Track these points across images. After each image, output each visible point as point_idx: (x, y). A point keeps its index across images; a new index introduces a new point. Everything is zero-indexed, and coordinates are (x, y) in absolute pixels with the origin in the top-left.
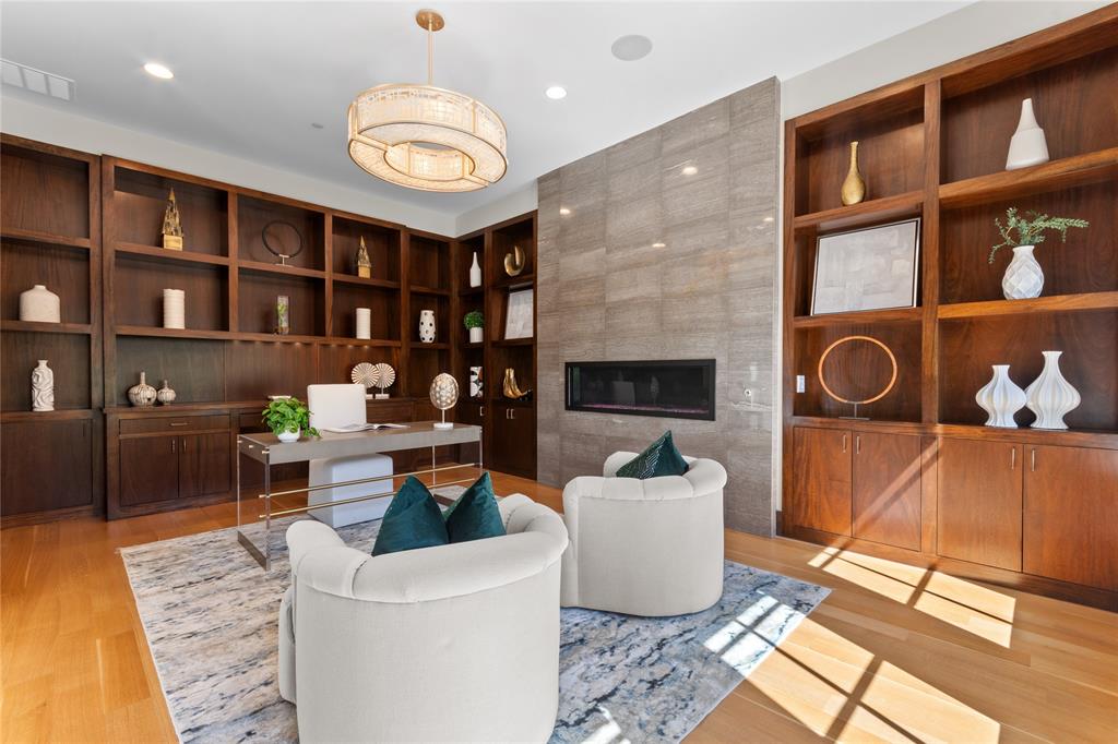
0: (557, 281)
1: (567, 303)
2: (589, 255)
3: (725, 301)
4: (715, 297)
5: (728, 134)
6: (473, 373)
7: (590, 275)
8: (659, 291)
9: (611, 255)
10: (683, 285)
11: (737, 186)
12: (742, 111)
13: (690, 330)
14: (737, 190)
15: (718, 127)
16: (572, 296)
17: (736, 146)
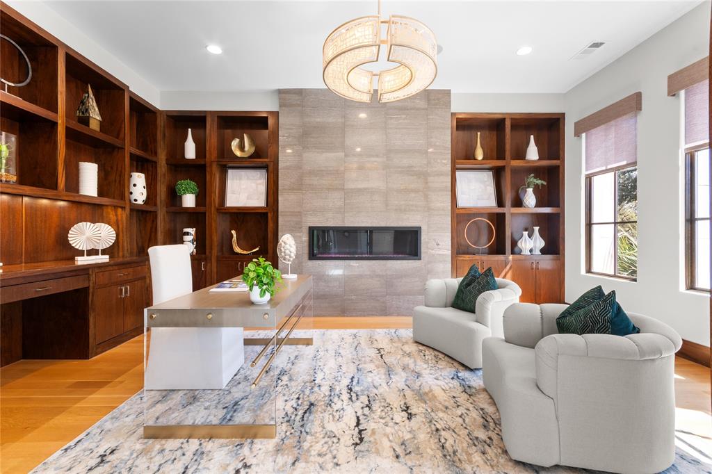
0: (301, 168)
1: (310, 185)
2: (331, 155)
3: (426, 196)
4: (420, 193)
5: (426, 109)
6: (188, 234)
7: (331, 169)
8: (385, 186)
9: (349, 158)
10: (401, 184)
11: (432, 138)
12: (434, 100)
13: (405, 210)
14: (432, 140)
15: (421, 104)
16: (315, 181)
17: (431, 117)
